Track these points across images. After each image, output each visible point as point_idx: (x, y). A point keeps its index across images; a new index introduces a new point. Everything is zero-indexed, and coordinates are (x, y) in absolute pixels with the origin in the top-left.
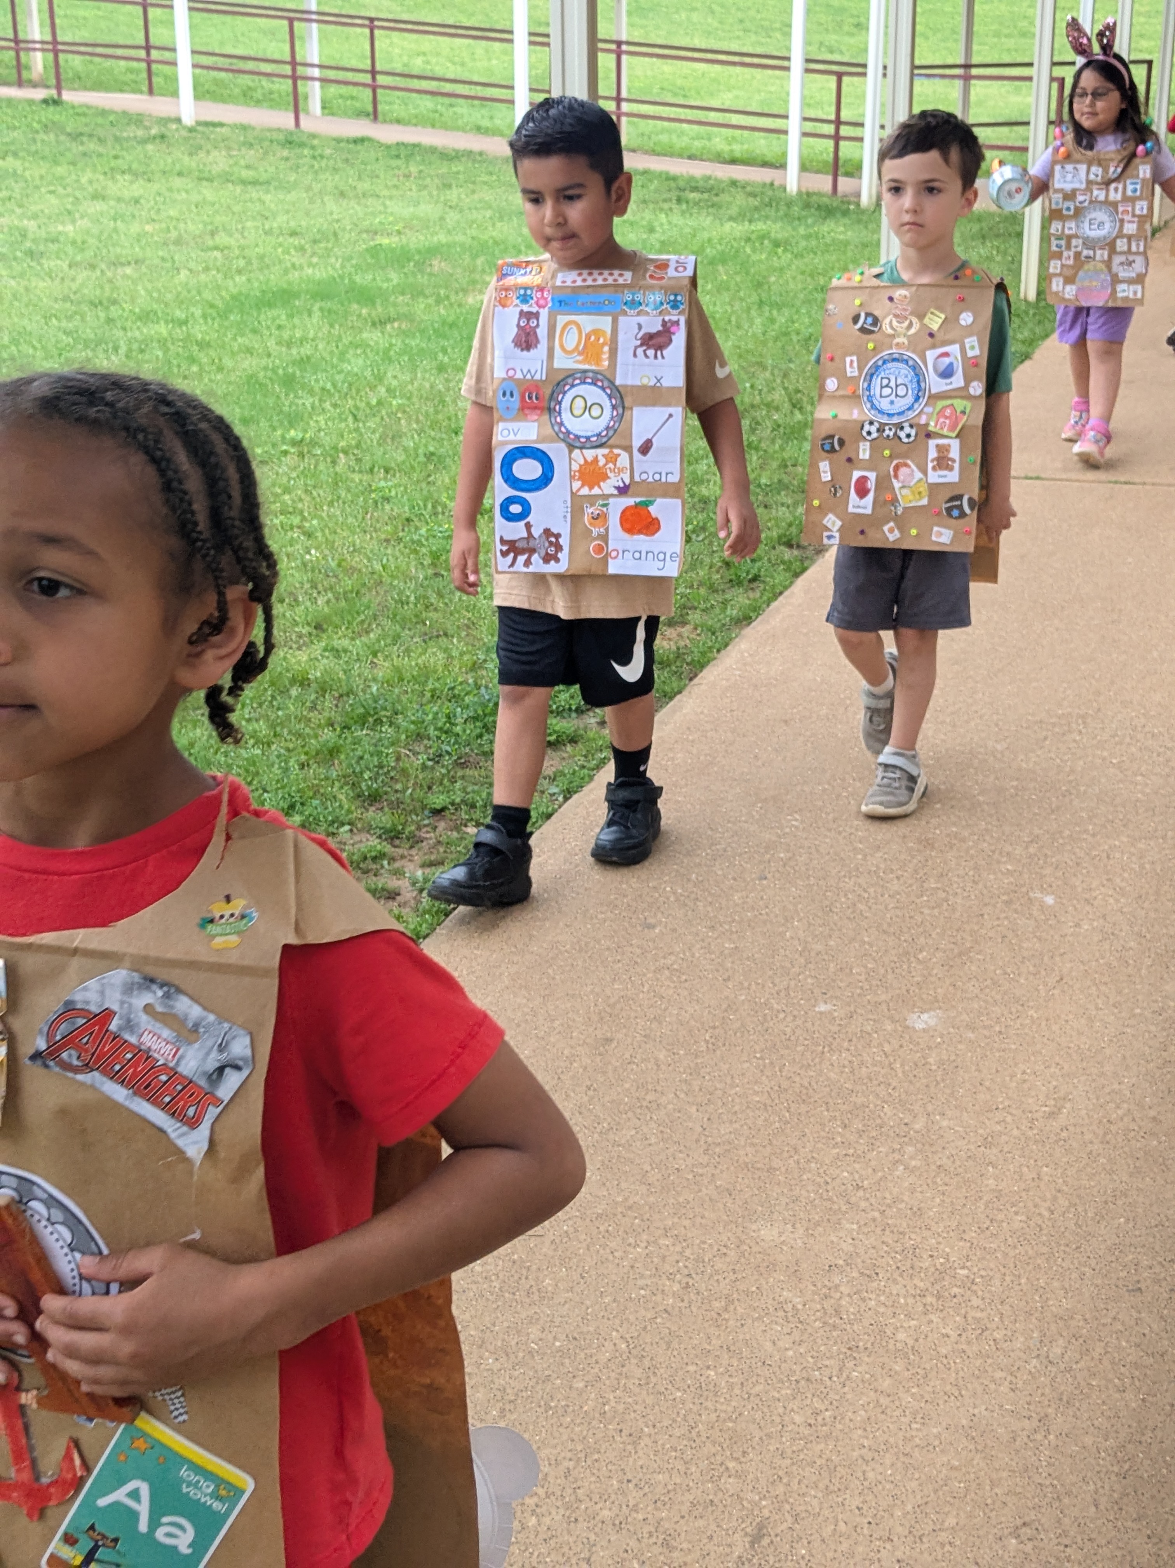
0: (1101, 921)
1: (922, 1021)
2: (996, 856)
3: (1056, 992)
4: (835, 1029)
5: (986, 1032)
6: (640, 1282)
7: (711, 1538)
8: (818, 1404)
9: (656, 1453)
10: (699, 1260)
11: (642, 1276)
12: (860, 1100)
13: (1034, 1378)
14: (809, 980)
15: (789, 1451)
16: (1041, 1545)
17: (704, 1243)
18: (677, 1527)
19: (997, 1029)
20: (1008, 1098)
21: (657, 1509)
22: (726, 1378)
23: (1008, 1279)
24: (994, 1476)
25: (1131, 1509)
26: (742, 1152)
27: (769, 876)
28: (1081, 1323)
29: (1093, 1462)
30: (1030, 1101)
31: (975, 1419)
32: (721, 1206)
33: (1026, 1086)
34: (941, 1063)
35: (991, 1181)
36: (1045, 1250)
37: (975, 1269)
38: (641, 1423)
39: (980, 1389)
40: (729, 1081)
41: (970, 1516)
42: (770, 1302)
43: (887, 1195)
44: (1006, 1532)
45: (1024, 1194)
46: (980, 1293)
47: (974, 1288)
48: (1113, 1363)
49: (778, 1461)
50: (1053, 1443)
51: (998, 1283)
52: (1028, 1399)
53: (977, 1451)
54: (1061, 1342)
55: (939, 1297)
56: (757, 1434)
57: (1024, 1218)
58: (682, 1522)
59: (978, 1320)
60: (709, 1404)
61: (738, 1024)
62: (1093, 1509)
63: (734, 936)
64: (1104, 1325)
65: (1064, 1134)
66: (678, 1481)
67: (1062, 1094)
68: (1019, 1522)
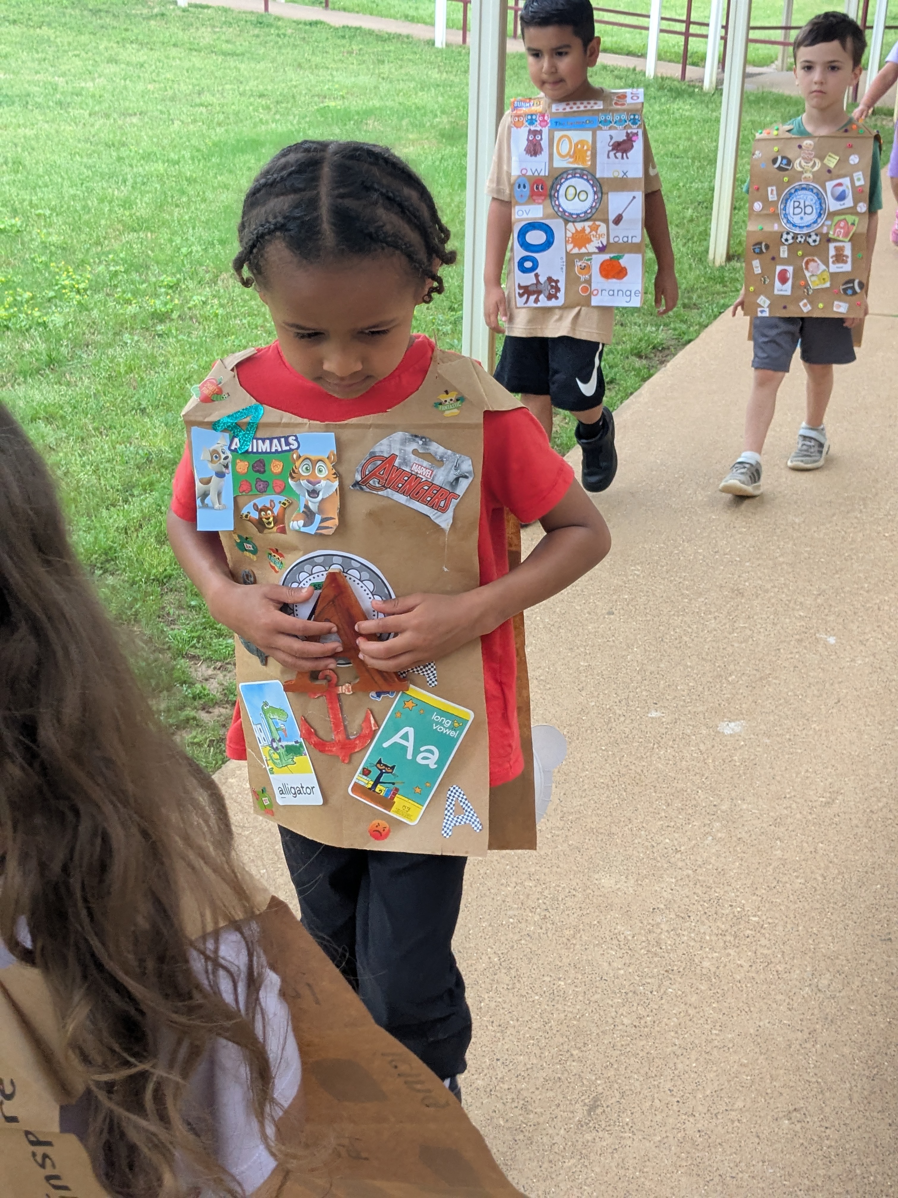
0: (872, 658)
1: (729, 728)
2: (791, 605)
3: (834, 711)
4: (664, 731)
5: (778, 739)
6: (510, 913)
7: (558, 1105)
8: (641, 1011)
9: (519, 1040)
10: (554, 899)
11: (511, 908)
12: (681, 785)
13: (806, 1001)
14: (644, 693)
15: (619, 1044)
16: (807, 1126)
17: (559, 886)
18: (533, 1096)
19: (788, 737)
20: (795, 790)
21: (518, 1082)
22: (573, 987)
23: (789, 926)
24: (773, 1072)
25: (876, 1103)
26: (589, 820)
27: (615, 612)
28: (844, 962)
29: (850, 1067)
30: (811, 793)
31: (760, 1030)
32: (573, 860)
33: (808, 782)
34: (743, 761)
35: (779, 852)
36: (818, 906)
37: (764, 918)
38: (507, 1017)
39: (765, 1007)
40: (580, 765)
41: (754, 1101)
42: (607, 932)
43: (699, 858)
44: (781, 1115)
45: (803, 863)
46: (767, 935)
47: (763, 931)
48: (867, 993)
49: (610, 1051)
50: (819, 1052)
51: (781, 929)
52: (802, 1017)
53: (761, 1053)
54: (828, 975)
55: (736, 937)
56: (595, 1030)
57: (803, 881)
58: (537, 1092)
59: (766, 956)
60: (560, 1006)
61: (589, 724)
62: (849, 1102)
63: (588, 657)
64: (862, 965)
65: (837, 819)
66: (535, 1062)
67: (835, 789)
68: (791, 1108)
